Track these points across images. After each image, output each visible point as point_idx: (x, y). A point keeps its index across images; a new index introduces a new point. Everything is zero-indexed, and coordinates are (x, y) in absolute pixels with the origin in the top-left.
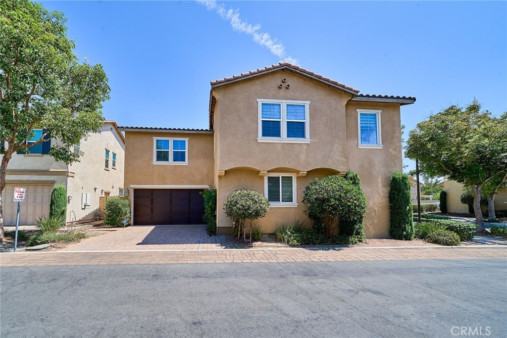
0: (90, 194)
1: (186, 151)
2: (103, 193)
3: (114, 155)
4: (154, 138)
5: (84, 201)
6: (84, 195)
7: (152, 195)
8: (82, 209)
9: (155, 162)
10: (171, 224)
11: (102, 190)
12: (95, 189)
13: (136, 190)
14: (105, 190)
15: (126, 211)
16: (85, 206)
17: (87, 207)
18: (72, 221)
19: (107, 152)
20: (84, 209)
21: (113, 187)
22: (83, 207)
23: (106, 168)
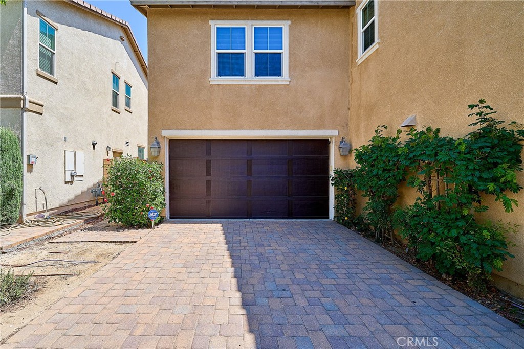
0: (83, 152)
1: (285, 52)
2: (111, 153)
3: (128, 87)
4: (211, 22)
5: (70, 167)
6: (70, 156)
7: (208, 153)
8: (66, 183)
9: (215, 79)
10: (250, 216)
11: (108, 147)
12: (94, 144)
13: (174, 144)
14: (114, 147)
15: (155, 190)
16: (72, 176)
17: (76, 179)
18: (40, 208)
19: (116, 78)
20: (71, 182)
21: (127, 143)
22: (68, 179)
23: (114, 108)
